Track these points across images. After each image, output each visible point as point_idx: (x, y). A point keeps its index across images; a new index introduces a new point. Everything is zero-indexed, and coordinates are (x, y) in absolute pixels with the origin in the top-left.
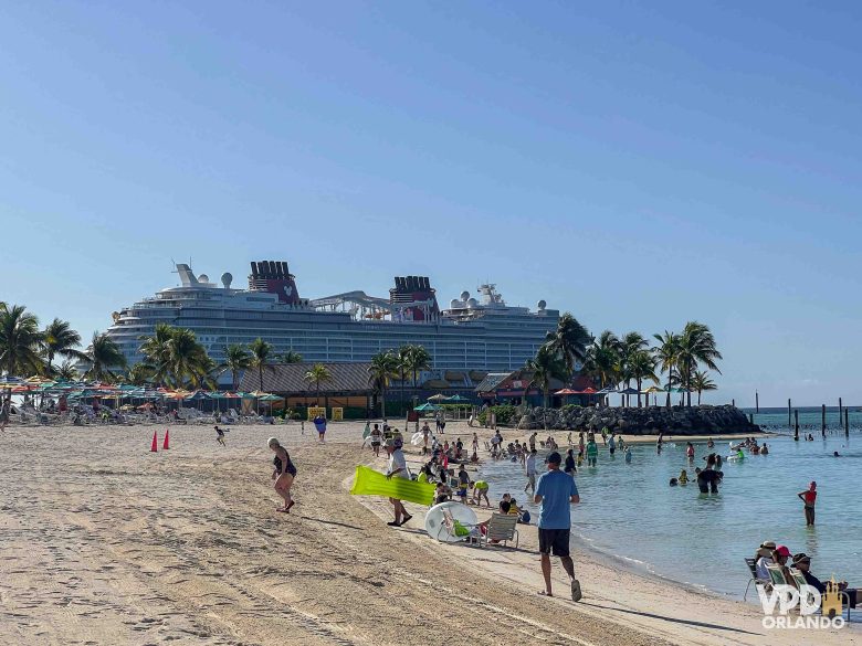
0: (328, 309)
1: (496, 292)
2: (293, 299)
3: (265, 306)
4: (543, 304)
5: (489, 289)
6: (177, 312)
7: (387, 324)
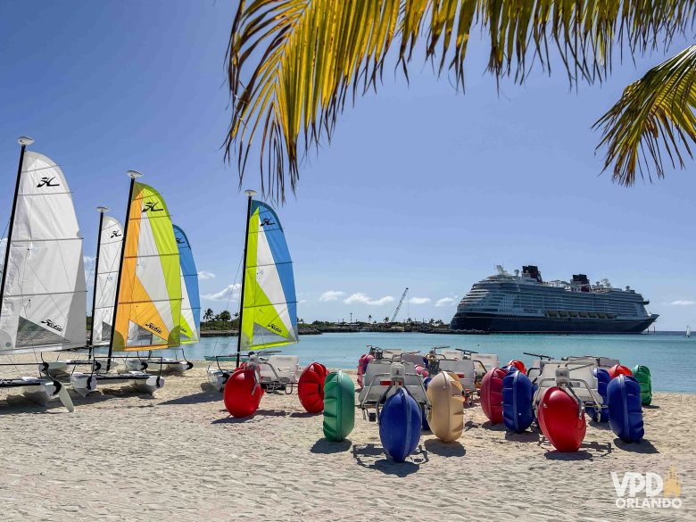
0: (555, 286)
1: (609, 282)
2: (540, 281)
3: (532, 284)
4: (628, 287)
5: (606, 280)
6: (502, 284)
7: (577, 293)
